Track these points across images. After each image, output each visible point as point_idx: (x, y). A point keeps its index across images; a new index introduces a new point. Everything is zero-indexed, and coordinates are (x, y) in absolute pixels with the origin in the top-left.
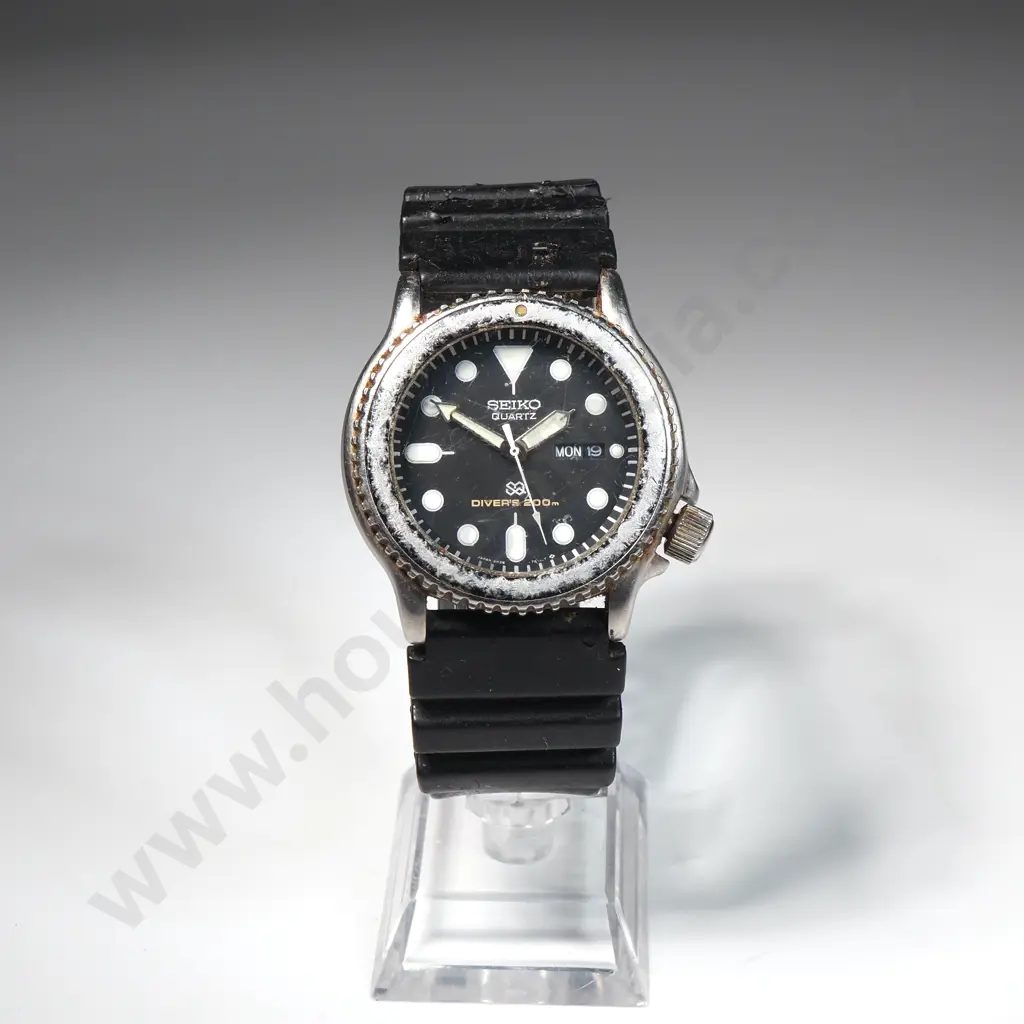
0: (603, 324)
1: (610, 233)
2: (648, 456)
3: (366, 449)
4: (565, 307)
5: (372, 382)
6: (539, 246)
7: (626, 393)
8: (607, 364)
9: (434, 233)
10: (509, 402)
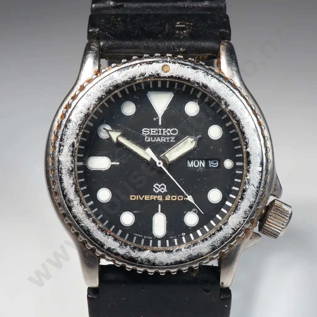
0: (221, 79)
1: (227, 17)
2: (251, 170)
3: (59, 161)
4: (196, 66)
5: (64, 115)
6: (180, 24)
7: (236, 126)
8: (224, 107)
9: (112, 15)
10: (157, 129)
